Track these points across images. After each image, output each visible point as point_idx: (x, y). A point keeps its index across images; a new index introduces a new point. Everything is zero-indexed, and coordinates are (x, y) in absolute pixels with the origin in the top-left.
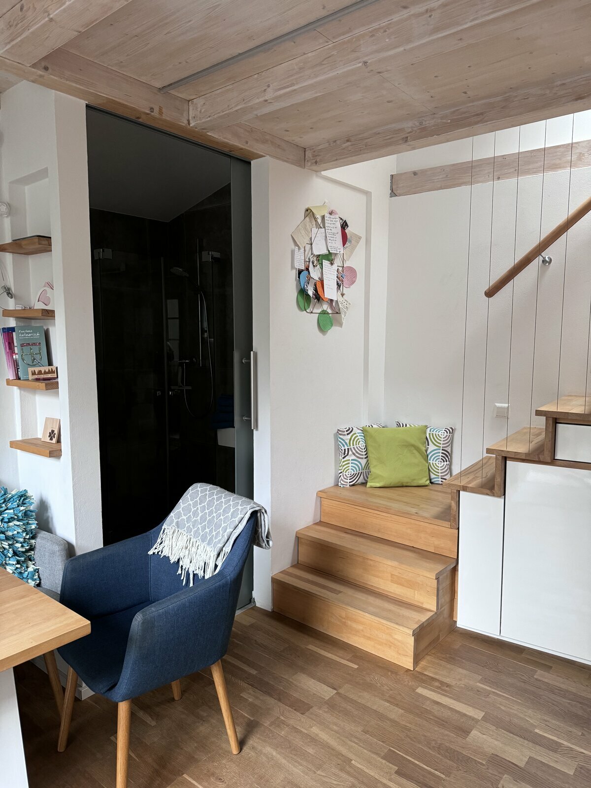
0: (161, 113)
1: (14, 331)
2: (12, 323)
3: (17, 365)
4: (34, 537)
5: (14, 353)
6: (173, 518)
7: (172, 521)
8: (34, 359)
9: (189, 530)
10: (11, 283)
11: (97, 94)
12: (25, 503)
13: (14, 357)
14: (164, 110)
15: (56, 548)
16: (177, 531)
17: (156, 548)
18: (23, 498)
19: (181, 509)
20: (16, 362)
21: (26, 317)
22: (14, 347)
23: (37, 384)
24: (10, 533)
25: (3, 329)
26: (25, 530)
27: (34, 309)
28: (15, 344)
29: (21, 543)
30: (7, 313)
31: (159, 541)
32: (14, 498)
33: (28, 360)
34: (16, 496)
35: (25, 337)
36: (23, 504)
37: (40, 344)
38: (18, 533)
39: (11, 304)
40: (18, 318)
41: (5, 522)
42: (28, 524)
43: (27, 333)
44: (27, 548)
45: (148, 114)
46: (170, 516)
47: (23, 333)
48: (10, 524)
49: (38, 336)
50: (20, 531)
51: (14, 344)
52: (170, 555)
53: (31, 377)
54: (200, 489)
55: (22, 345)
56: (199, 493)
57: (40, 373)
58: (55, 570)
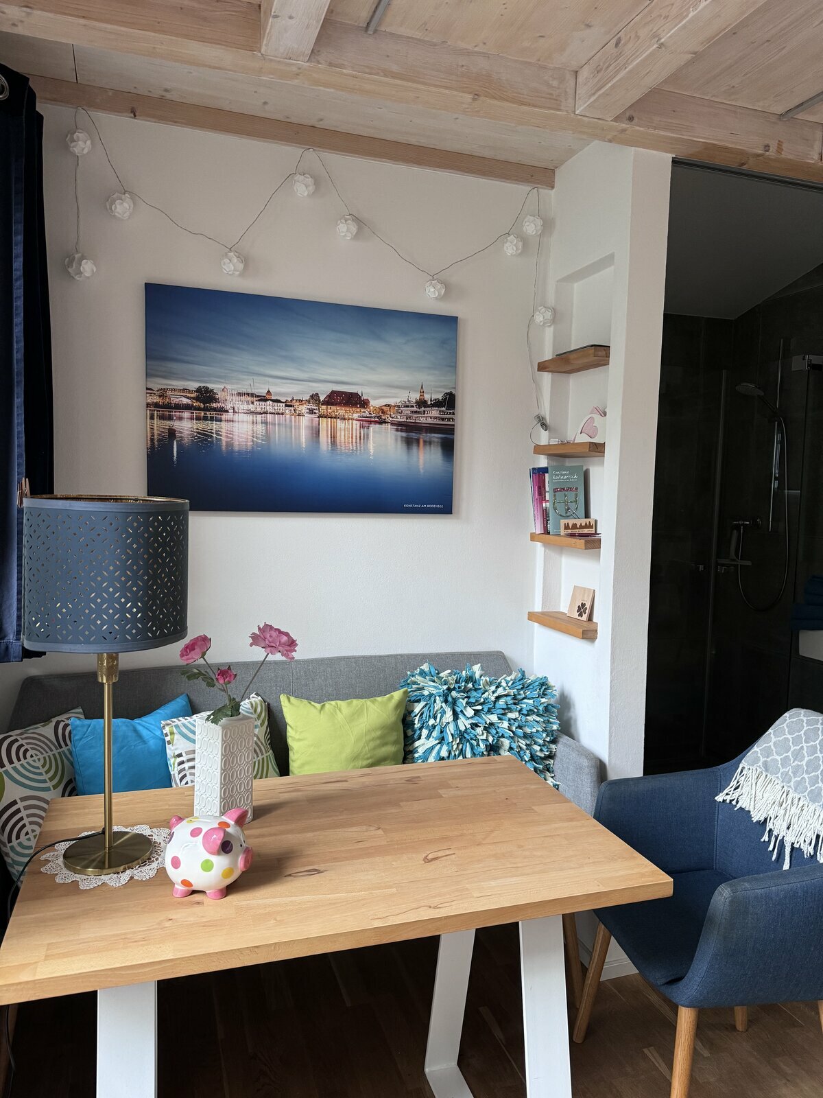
0: (780, 149)
1: (547, 472)
2: (543, 462)
3: (547, 516)
4: (554, 742)
5: (545, 500)
6: (759, 755)
7: (757, 760)
8: (569, 509)
9: (786, 778)
10: (546, 411)
11: (692, 140)
12: (546, 694)
13: (544, 505)
14: (784, 146)
15: (585, 763)
16: (764, 775)
17: (727, 794)
18: (544, 687)
19: (771, 744)
20: (546, 512)
21: (562, 454)
22: (545, 492)
23: (573, 540)
24: (528, 730)
25: (533, 469)
26: (545, 730)
27: (574, 444)
28: (547, 489)
29: (540, 746)
30: (539, 450)
31: (733, 783)
32: (534, 685)
33: (561, 509)
34: (537, 684)
35: (560, 479)
36: (544, 695)
37: (577, 489)
38: (537, 731)
39: (544, 438)
40: (551, 456)
41: (523, 714)
42: (549, 722)
43: (562, 475)
44: (547, 753)
45: (759, 155)
46: (752, 750)
47: (558, 475)
48: (527, 717)
49: (575, 478)
50: (540, 729)
51: (545, 489)
52: (751, 809)
53: (563, 532)
54: (805, 719)
55: (555, 490)
56: (805, 725)
57: (574, 526)
58: (581, 792)
